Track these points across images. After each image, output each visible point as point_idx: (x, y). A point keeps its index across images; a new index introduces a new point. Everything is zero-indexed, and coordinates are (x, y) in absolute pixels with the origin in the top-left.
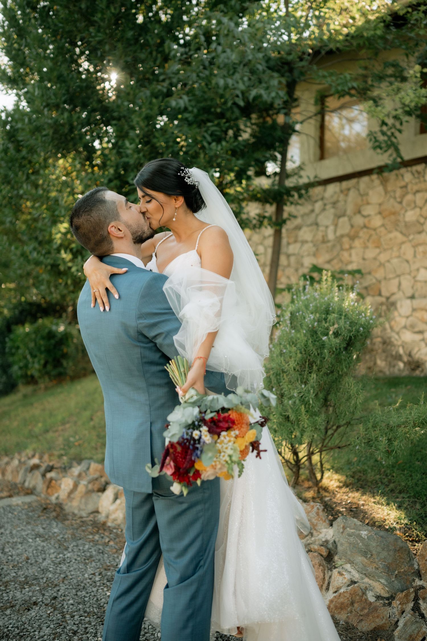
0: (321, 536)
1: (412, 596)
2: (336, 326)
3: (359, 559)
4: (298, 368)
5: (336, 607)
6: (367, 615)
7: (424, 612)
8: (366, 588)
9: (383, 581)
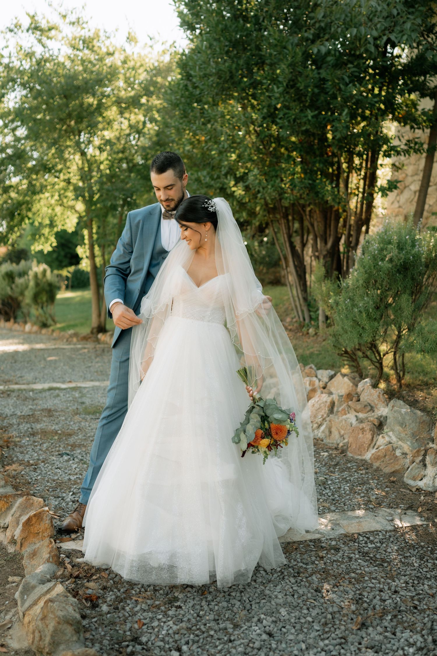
0: (380, 412)
1: (423, 453)
2: (391, 254)
3: (398, 428)
4: (364, 285)
5: (374, 458)
6: (392, 463)
7: (427, 463)
8: (397, 448)
9: (408, 443)
